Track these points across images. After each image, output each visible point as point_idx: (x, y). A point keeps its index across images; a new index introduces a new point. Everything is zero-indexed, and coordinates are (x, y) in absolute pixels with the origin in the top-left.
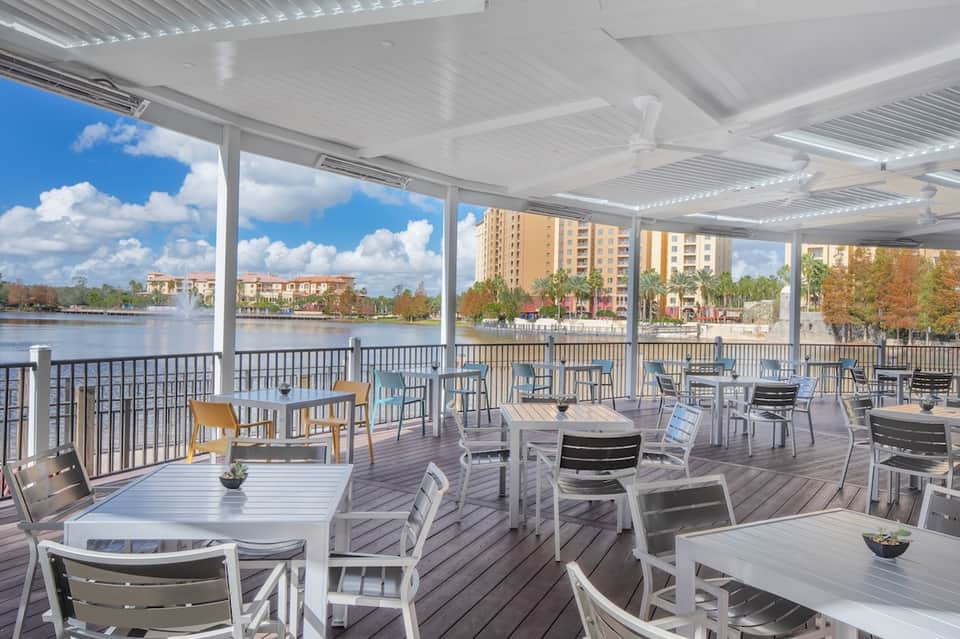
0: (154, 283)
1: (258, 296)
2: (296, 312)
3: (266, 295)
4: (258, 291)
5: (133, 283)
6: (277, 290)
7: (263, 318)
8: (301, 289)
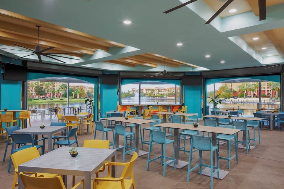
0: (133, 91)
1: (158, 93)
2: (168, 98)
3: (160, 93)
4: (158, 92)
5: (128, 91)
6: (163, 92)
7: (159, 99)
8: (170, 91)
